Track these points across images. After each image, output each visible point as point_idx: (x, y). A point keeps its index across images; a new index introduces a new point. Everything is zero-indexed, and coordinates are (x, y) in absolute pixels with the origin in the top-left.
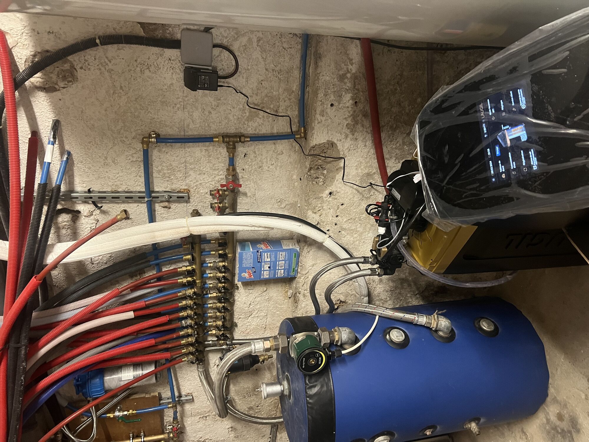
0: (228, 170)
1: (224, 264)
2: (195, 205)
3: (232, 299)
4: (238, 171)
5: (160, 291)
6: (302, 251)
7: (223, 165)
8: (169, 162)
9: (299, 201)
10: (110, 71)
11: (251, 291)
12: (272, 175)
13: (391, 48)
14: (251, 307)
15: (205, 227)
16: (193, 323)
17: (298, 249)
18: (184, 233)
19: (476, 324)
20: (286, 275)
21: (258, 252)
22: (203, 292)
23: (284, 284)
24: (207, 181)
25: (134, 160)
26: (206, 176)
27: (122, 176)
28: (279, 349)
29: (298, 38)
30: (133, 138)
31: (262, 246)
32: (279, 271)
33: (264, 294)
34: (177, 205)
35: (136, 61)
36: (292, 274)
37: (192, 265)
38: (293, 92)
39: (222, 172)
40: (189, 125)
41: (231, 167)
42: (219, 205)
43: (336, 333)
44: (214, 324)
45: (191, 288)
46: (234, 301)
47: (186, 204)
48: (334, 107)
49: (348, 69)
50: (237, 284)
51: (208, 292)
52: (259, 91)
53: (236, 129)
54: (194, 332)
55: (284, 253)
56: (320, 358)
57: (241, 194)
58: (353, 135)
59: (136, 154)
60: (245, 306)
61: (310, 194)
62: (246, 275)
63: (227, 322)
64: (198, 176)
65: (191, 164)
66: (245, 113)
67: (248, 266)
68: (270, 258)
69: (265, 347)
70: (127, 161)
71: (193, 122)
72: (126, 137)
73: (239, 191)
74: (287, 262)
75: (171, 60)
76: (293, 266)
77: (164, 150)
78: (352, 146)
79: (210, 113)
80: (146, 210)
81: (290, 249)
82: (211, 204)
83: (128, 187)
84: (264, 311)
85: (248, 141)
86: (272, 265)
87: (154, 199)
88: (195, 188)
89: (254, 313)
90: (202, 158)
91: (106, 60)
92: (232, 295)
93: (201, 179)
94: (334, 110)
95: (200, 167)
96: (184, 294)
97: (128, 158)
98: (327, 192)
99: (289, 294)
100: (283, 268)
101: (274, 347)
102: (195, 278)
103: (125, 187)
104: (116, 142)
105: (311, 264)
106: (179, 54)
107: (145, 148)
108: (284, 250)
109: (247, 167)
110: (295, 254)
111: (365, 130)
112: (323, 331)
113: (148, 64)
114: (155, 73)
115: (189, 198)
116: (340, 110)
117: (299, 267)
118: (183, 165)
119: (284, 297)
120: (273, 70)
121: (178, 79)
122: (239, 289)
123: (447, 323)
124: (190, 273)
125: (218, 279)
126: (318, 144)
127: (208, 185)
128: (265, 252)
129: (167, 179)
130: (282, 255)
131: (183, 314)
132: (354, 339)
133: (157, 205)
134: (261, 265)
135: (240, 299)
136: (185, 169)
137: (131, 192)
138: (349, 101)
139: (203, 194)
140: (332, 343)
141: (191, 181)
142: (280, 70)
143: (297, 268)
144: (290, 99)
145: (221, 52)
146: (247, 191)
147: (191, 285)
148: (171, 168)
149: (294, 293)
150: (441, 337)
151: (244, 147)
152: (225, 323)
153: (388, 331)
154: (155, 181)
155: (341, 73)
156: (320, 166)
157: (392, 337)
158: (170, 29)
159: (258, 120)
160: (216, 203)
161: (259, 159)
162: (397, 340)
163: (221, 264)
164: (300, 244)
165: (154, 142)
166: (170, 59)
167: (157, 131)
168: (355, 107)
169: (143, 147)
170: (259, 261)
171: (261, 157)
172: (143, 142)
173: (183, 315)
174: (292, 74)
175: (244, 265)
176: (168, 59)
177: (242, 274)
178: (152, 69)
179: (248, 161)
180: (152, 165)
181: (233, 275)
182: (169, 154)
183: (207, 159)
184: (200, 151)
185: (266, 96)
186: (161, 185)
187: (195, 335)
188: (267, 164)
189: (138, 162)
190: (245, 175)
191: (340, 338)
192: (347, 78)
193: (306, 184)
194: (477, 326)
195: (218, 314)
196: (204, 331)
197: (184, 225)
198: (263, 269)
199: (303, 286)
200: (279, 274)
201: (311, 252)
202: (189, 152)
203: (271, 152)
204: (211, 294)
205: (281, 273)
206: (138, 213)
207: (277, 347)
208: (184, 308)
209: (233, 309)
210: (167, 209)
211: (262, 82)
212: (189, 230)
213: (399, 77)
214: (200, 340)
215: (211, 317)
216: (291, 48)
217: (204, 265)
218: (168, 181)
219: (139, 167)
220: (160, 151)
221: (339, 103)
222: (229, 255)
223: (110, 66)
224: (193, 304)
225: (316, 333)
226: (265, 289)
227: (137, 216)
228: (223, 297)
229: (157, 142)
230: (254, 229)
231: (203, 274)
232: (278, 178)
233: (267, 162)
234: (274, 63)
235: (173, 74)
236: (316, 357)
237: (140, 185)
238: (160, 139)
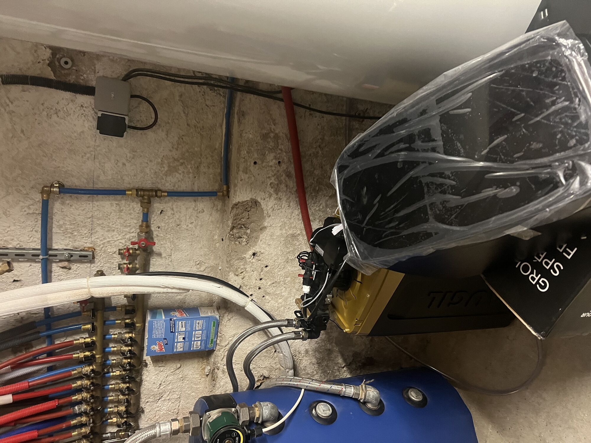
0: (141, 226)
1: (130, 335)
2: (101, 265)
3: (139, 378)
4: (153, 229)
5: (50, 369)
6: (222, 320)
7: (135, 222)
8: (73, 216)
9: (220, 263)
10: (11, 113)
11: (162, 369)
12: (191, 234)
13: (312, 112)
14: (161, 387)
15: (109, 288)
16: (89, 408)
17: (218, 317)
18: (83, 295)
19: (404, 394)
20: (203, 348)
21: (171, 320)
22: (103, 370)
23: (201, 360)
24: (116, 239)
25: (31, 212)
26: (115, 233)
27: (13, 231)
28: (190, 430)
29: (222, 98)
30: (32, 188)
31: (177, 314)
32: (195, 342)
33: (177, 372)
34: (78, 265)
35: (42, 104)
36: (210, 346)
37: (92, 337)
38: (215, 149)
39: (134, 229)
40: (99, 177)
41: (145, 223)
42: (129, 266)
43: (257, 409)
44: (116, 410)
45: (89, 365)
46: (141, 380)
47: (89, 265)
48: (257, 166)
49: (271, 128)
50: (145, 361)
51: (111, 370)
52: (180, 146)
53: (153, 183)
54: (90, 420)
55: (201, 322)
56: (237, 438)
57: (155, 255)
58: (277, 194)
59: (33, 205)
60: (155, 386)
61: (232, 254)
62: (156, 348)
63: (132, 407)
64: (106, 233)
65: (99, 219)
66: (164, 167)
67: (159, 336)
68: (185, 327)
69: (173, 429)
70: (22, 213)
71: (104, 173)
72: (23, 186)
73: (153, 251)
74: (205, 332)
75: (83, 107)
76: (212, 336)
77: (68, 202)
78: (276, 206)
79: (124, 164)
80: (40, 271)
81: (209, 317)
82: (119, 265)
83: (20, 243)
84: (177, 393)
85: (165, 196)
86: (187, 336)
87: (51, 258)
88: (102, 246)
89: (165, 396)
90: (113, 213)
91: (8, 101)
92: (139, 373)
93: (110, 236)
94: (257, 168)
95: (109, 223)
96: (79, 373)
97: (24, 210)
98: (251, 252)
99: (206, 370)
100: (200, 339)
101: (184, 429)
102: (94, 352)
103: (17, 243)
104: (10, 191)
105: (233, 334)
106: (93, 101)
107: (45, 199)
108: (202, 318)
109: (163, 224)
110: (214, 322)
111: (289, 190)
112: (242, 407)
113: (56, 109)
114: (64, 118)
115: (94, 257)
116: (263, 169)
117: (218, 338)
118: (89, 220)
119: (201, 375)
120: (195, 126)
121: (90, 127)
122: (148, 366)
123: (376, 393)
124: (89, 346)
125: (123, 353)
126: (241, 201)
127: (117, 243)
128: (180, 320)
129: (69, 235)
130: (199, 324)
131: (77, 397)
132: (277, 415)
133: (54, 265)
134: (174, 336)
135: (148, 379)
136: (92, 224)
137: (24, 249)
138: (272, 160)
139: (111, 254)
140: (251, 422)
141: (97, 238)
142: (203, 127)
143: (215, 339)
144: (212, 156)
145: (139, 104)
146: (162, 251)
147: (88, 361)
148: (74, 222)
149: (212, 369)
150: (370, 409)
151: (160, 203)
152: (129, 408)
153: (315, 405)
154: (54, 237)
155: (265, 131)
156: (243, 225)
157: (319, 412)
158: (85, 75)
159: (178, 175)
160: (125, 264)
161: (177, 216)
162: (324, 415)
163: (127, 336)
164: (220, 311)
165: (56, 191)
166: (82, 106)
167: (61, 180)
168: (279, 167)
169: (42, 197)
170: (172, 330)
171: (179, 214)
172: (42, 192)
173: (77, 399)
174: (215, 132)
175: (154, 336)
176: (80, 105)
177: (152, 347)
178: (61, 114)
179: (165, 218)
180: (52, 219)
181: (142, 349)
182: (73, 207)
183: (118, 214)
184: (110, 205)
185: (188, 151)
186: (62, 243)
187: (90, 424)
188: (186, 222)
189: (35, 215)
190: (160, 234)
191: (261, 414)
192: (270, 137)
193: (229, 244)
194: (406, 396)
195: (121, 397)
196: (102, 418)
197: (84, 286)
198: (176, 341)
199: (222, 360)
200: (195, 346)
201: (232, 320)
202: (97, 206)
203: (191, 210)
204: (113, 372)
205: (197, 345)
206: (30, 274)
207: (188, 428)
208: (79, 390)
209: (139, 391)
210: (65, 270)
211: (183, 137)
212: (89, 291)
213: (320, 141)
214: (97, 430)
215: (112, 402)
216: (214, 106)
217: (107, 337)
218: (70, 237)
219: (36, 220)
220: (63, 203)
221: (263, 162)
222: (137, 325)
223: (12, 107)
224: (90, 384)
225: (233, 409)
226: (179, 365)
227: (28, 278)
228: (127, 376)
229: (60, 192)
230: (167, 291)
231: (105, 348)
232: (198, 239)
233: (186, 220)
234: (197, 119)
235: (84, 121)
236: (232, 438)
237: (35, 242)
238: (64, 190)
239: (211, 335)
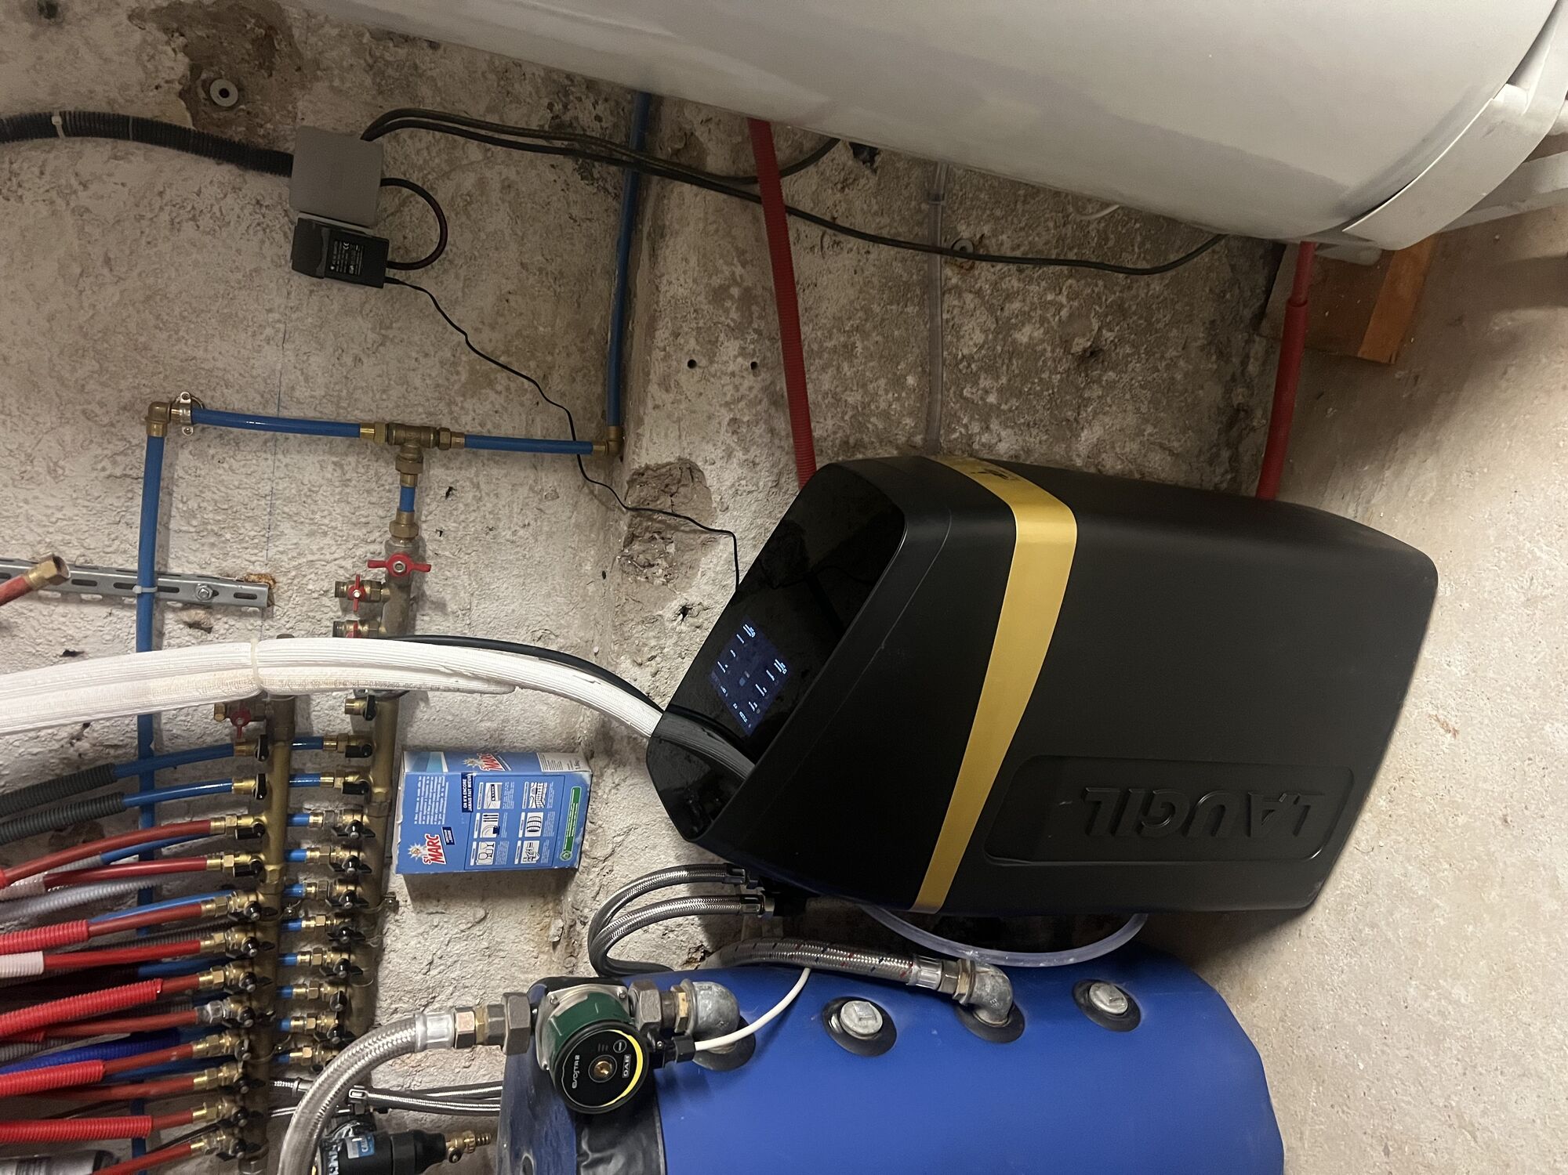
0: (396, 523)
1: (357, 818)
2: (288, 626)
3: (375, 939)
4: (425, 535)
5: (146, 897)
6: (598, 784)
7: (381, 513)
8: (223, 489)
9: (597, 637)
10: (81, 212)
11: (436, 919)
12: (524, 556)
13: (841, 237)
14: (433, 972)
15: (307, 671)
16: (240, 1010)
17: (586, 776)
19: (1078, 995)
20: (545, 861)
21: (464, 776)
22: (283, 909)
23: (540, 901)
24: (329, 557)
25: (118, 472)
26: (328, 540)
27: (71, 519)
29: (610, 199)
30: (125, 408)
31: (481, 764)
32: (526, 843)
33: (476, 931)
34: (232, 622)
35: (161, 194)
36: (565, 856)
37: (260, 814)
38: (591, 332)
39: (378, 534)
40: (293, 388)
41: (405, 515)
42: (360, 627)
43: (681, 995)
44: (311, 1024)
45: (249, 890)
46: (381, 949)
47: (259, 622)
48: (697, 371)
49: (733, 273)
50: (393, 893)
51: (302, 914)
52: (501, 320)
53: (430, 414)
54: (242, 1043)
55: (542, 787)
56: (627, 1058)
57: (428, 604)
58: (746, 451)
59: (126, 455)
61: (627, 608)
62: (422, 852)
63: (354, 1019)
64: (305, 541)
65: (289, 501)
66: (458, 373)
67: (430, 820)
68: (501, 799)
69: (459, 1030)
70: (95, 474)
71: (306, 380)
72: (101, 404)
73: (423, 594)
74: (552, 815)
75: (261, 205)
76: (570, 828)
77: (212, 451)
78: (743, 482)
79: (358, 360)
80: (134, 630)
81: (563, 776)
82: (336, 624)
83: (88, 553)
84: (474, 991)
85: (458, 445)
86: (504, 825)
87: (163, 595)
88: (293, 573)
89: (442, 997)
90: (324, 488)
91: (74, 182)
92: (376, 923)
93: (314, 548)
94: (696, 378)
95: (313, 512)
96: (219, 909)
97: (99, 466)
98: (675, 605)
99: (553, 931)
100: (538, 834)
101: (487, 1032)
102: (262, 857)
103: (78, 553)
104: (68, 415)
105: (623, 825)
106: (286, 192)
107: (154, 434)
108: (545, 775)
109: (452, 525)
110: (577, 791)
111: (777, 441)
112: (641, 988)
113: (193, 208)
114: (212, 232)
115: (271, 603)
116: (712, 380)
117: (586, 837)
118: (263, 502)
119: (538, 945)
120: (540, 270)
121: (276, 259)
122: (401, 910)
123: (1000, 981)
124: (248, 838)
125: (337, 866)
126: (652, 463)
127: (330, 568)
128: (487, 778)
129: (212, 540)
130: (537, 793)
131: (215, 977)
132: (733, 1016)
133: (170, 617)
134: (472, 820)
135: (399, 945)
136: (270, 513)
137: (95, 568)
138: (736, 357)
139: (315, 595)
141: (282, 553)
142: (561, 273)
143: (579, 839)
144: (582, 351)
145: (403, 204)
146: (448, 597)
147: (247, 878)
148: (226, 507)
149: (569, 922)
150: (985, 1026)
151: (447, 469)
152: (347, 1022)
153: (836, 1006)
154: (174, 542)
155: (716, 281)
156: (659, 533)
157: (847, 1021)
158: (269, 126)
159: (492, 396)
160: (350, 622)
161: (489, 505)
162: (861, 1031)
163: (348, 819)
164: (592, 762)
165: (184, 417)
166: (258, 202)
167: (198, 395)
168: (751, 377)
169: (149, 431)
170: (465, 806)
171: (493, 499)
172: (149, 420)
173: (211, 982)
174: (590, 287)
175: (419, 819)
176: (254, 202)
177: (412, 849)
178: (205, 221)
179: (456, 509)
180: (170, 494)
181: (385, 862)
182: (225, 465)
183: (337, 490)
184: (318, 465)
185: (519, 334)
186: (192, 558)
187: (241, 1053)
188: (511, 522)
189: (129, 480)
190: (444, 549)
191: (693, 1010)
192: (731, 297)
193: (619, 581)
194: (1082, 1001)
195: (327, 989)
196: (273, 1046)
197: (244, 661)
198: (476, 836)
199: (594, 898)
200: (524, 855)
201: (623, 788)
202: (286, 466)
203: (523, 491)
204: (308, 919)
205: (530, 853)
206: (108, 637)
207: (498, 1032)
208: (218, 960)
209: (375, 978)
210: (198, 633)
211: (511, 297)
212: (256, 677)
213: (860, 314)
214: (261, 1074)
215: (302, 1002)
216: (590, 220)
217: (296, 819)
218: (213, 545)
219: (130, 495)
220: (199, 455)
221: (711, 362)
222: (377, 790)
223: (83, 198)
224: (247, 943)
225: (620, 990)
226: (481, 913)
227: (102, 647)
228: (344, 929)
229: (194, 421)
231: (291, 851)
232: (540, 568)
233: (510, 517)
234: (546, 252)
235: (263, 242)
236: (614, 1054)
237: (125, 552)
238: (204, 416)
239: (569, 825)
